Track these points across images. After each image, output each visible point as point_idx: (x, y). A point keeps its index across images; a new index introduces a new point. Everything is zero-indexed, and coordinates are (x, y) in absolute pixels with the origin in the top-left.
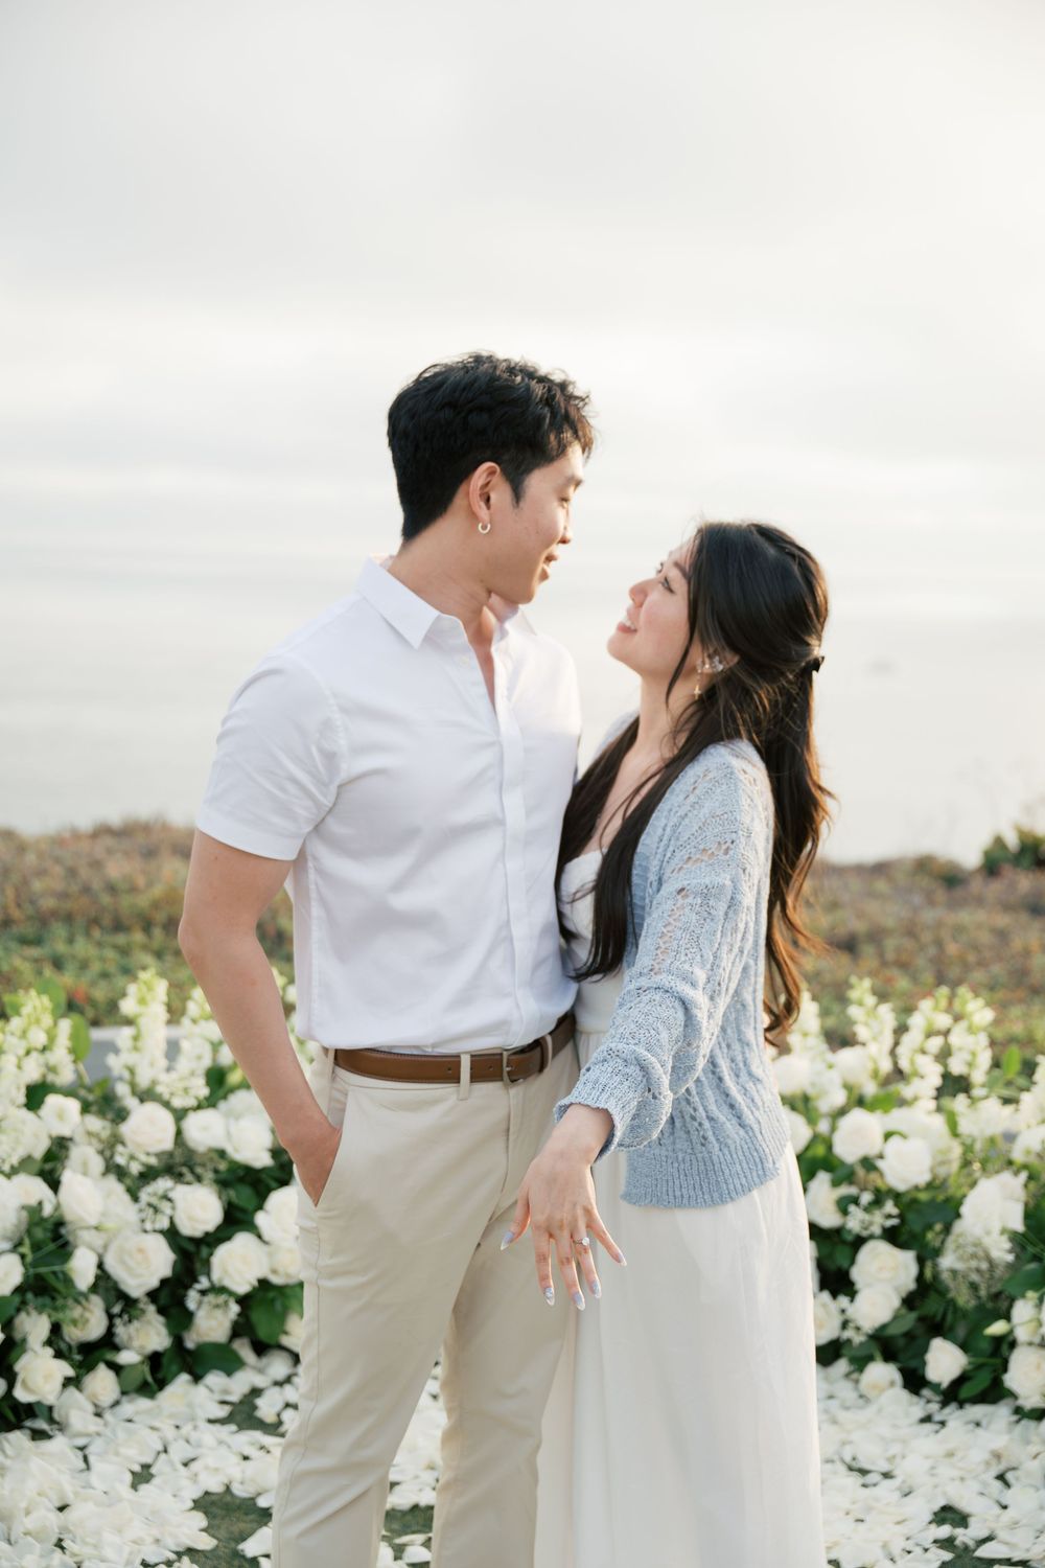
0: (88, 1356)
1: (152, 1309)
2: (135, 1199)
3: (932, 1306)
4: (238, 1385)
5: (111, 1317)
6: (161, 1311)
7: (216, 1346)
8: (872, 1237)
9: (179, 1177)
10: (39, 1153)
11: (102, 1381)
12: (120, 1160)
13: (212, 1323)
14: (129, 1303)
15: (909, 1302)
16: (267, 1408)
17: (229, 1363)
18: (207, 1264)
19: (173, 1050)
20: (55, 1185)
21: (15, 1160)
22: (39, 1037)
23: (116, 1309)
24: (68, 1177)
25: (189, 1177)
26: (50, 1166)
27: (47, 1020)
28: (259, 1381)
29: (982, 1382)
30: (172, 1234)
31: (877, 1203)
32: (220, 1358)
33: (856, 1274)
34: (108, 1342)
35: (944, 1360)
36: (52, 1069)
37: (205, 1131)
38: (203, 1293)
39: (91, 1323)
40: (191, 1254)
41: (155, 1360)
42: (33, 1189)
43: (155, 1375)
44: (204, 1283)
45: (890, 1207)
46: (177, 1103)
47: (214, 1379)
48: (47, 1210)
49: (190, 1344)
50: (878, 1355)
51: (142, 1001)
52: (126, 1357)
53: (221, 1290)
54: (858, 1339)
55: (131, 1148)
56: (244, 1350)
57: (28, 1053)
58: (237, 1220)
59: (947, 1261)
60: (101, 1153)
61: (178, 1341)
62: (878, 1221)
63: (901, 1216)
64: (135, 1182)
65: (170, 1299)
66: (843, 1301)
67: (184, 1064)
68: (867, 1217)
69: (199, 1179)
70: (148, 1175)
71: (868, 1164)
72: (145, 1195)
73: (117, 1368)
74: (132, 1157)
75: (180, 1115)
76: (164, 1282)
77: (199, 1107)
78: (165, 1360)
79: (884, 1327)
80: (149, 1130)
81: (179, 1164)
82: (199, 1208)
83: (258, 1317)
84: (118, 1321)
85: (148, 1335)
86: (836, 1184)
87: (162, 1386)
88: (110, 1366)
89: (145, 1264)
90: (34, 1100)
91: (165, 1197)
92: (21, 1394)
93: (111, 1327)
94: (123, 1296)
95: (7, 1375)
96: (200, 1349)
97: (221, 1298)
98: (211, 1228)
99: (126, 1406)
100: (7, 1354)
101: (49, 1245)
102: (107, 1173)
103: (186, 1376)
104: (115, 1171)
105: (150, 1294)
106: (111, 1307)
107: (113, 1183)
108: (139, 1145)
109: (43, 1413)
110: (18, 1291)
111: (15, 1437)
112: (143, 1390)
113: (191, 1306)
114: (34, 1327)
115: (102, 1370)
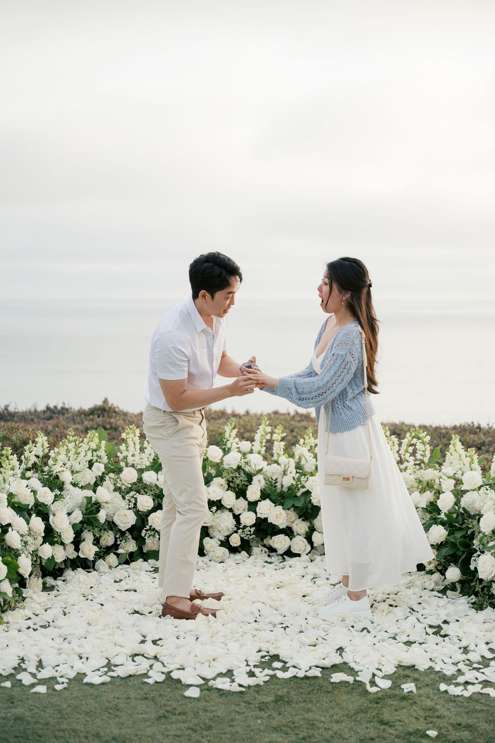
0: (108, 550)
1: (130, 536)
2: (124, 498)
5: (116, 539)
6: (133, 538)
9: (138, 492)
10: (92, 483)
11: (112, 558)
12: (119, 485)
14: (122, 533)
18: (147, 521)
19: (142, 450)
20: (95, 491)
21: (83, 484)
23: (118, 536)
24: (101, 489)
25: (143, 492)
26: (95, 486)
27: (97, 440)
30: (137, 513)
32: (153, 555)
34: (116, 546)
37: (150, 477)
38: (147, 530)
39: (108, 539)
40: (142, 517)
41: (131, 554)
42: (90, 493)
43: (130, 558)
44: (148, 527)
46: (140, 467)
47: (151, 561)
48: (94, 500)
49: (145, 551)
51: (129, 435)
52: (120, 551)
53: (154, 529)
55: (123, 482)
57: (89, 450)
58: (157, 507)
60: (113, 484)
61: (140, 549)
64: (122, 492)
65: (136, 533)
67: (144, 455)
69: (146, 493)
70: (127, 491)
72: (127, 497)
73: (118, 555)
74: (123, 484)
75: (141, 471)
76: (133, 526)
77: (147, 470)
78: (135, 555)
80: (129, 476)
81: (140, 487)
82: (145, 502)
84: (118, 540)
85: (130, 546)
87: (132, 561)
88: (115, 554)
89: (126, 520)
90: (91, 465)
91: (132, 497)
92: (82, 556)
93: (116, 541)
94: (120, 531)
95: (77, 549)
96: (148, 551)
97: (153, 533)
98: (150, 508)
99: (120, 567)
100: (77, 542)
101: (92, 508)
102: (115, 490)
103: (141, 559)
104: (117, 489)
105: (128, 530)
106: (116, 534)
107: (117, 494)
108: (125, 481)
109: (91, 565)
110: (81, 522)
111: (80, 569)
112: (127, 563)
113: (143, 535)
114: (88, 536)
115: (112, 555)
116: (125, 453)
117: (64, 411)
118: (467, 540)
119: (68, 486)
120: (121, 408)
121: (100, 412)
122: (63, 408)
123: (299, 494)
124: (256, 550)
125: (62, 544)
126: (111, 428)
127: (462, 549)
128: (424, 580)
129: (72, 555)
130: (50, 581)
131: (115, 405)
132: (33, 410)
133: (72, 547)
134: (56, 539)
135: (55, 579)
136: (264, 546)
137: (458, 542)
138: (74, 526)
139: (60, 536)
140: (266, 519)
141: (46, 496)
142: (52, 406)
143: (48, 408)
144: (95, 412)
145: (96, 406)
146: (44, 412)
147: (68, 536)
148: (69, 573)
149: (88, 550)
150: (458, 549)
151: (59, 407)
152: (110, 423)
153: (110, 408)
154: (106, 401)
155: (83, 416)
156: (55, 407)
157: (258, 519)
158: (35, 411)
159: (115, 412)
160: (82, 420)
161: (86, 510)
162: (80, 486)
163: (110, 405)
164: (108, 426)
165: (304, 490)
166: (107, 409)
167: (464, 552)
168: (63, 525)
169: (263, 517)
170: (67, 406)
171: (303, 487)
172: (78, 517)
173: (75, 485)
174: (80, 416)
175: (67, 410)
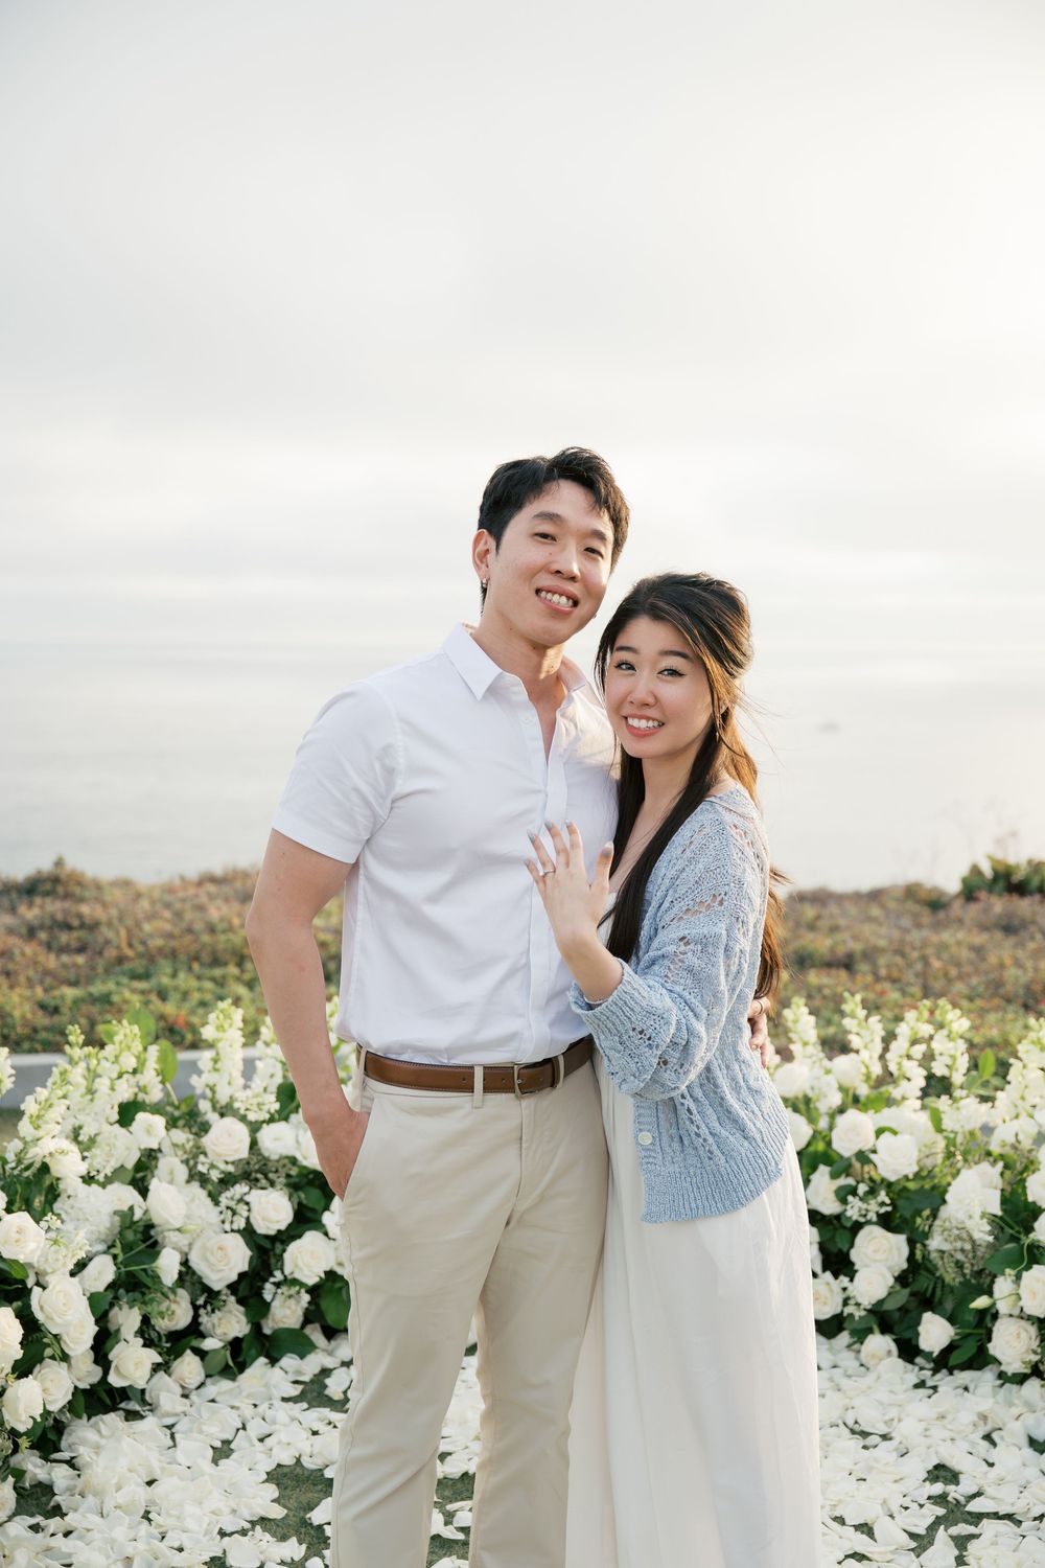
0: (176, 1344)
1: (232, 1299)
2: (216, 1203)
4: (310, 1366)
5: (196, 1308)
6: (240, 1302)
7: (290, 1331)
8: (869, 1222)
9: (254, 1184)
10: (130, 1165)
11: (189, 1366)
12: (202, 1168)
13: (286, 1312)
14: (212, 1295)
15: (904, 1281)
17: (302, 1347)
18: (280, 1259)
20: (144, 1192)
21: (109, 1171)
22: (130, 1062)
23: (201, 1302)
24: (156, 1182)
25: (263, 1182)
26: (140, 1175)
27: (138, 1047)
28: (329, 1362)
29: (969, 1350)
30: (248, 1233)
31: (872, 1192)
32: (294, 1343)
33: (855, 1255)
34: (195, 1330)
35: (933, 1332)
36: (143, 1090)
37: (278, 1140)
38: (278, 1285)
39: (179, 1314)
40: (266, 1251)
41: (235, 1345)
42: (126, 1196)
43: (237, 1358)
44: (278, 1276)
45: (883, 1196)
46: (252, 1117)
47: (287, 1362)
48: (138, 1215)
49: (267, 1330)
50: (876, 1328)
51: (220, 1028)
52: (209, 1344)
53: (295, 1282)
54: (858, 1314)
55: (212, 1158)
56: (315, 1334)
57: (120, 1076)
58: (306, 1219)
59: (935, 1243)
60: (185, 1162)
61: (257, 1328)
62: (874, 1209)
63: (893, 1204)
64: (216, 1188)
65: (249, 1289)
66: (844, 1281)
67: (258, 1082)
68: (864, 1206)
69: (272, 1184)
70: (227, 1181)
71: (863, 1157)
72: (225, 1199)
73: (201, 1354)
74: (212, 1166)
75: (254, 1128)
76: (242, 1275)
77: (272, 1120)
78: (245, 1345)
79: (881, 1302)
80: (227, 1142)
81: (255, 1171)
82: (272, 1209)
83: (326, 1305)
84: (202, 1311)
85: (231, 1323)
86: (835, 1175)
87: (242, 1367)
88: (196, 1352)
89: (227, 1261)
90: (125, 1117)
91: (241, 1200)
93: (196, 1317)
94: (207, 1289)
95: (102, 1364)
96: (277, 1333)
97: (293, 1289)
98: (283, 1227)
99: (211, 1387)
100: (103, 1346)
102: (190, 1182)
103: (262, 1360)
104: (198, 1178)
105: (230, 1287)
106: (196, 1299)
107: (197, 1189)
108: (219, 1155)
109: (135, 1397)
110: (111, 1287)
112: (226, 1372)
113: (268, 1297)
114: (125, 1321)
115: (189, 1357)
116: (208, 1078)
119: (71, 1183)
125: (64, 1358)
129: (90, 1379)
133: (89, 1359)
134: (47, 1353)
135: (46, 1456)
138: (93, 1298)
139: (58, 1337)
141: (23, 1237)
147: (81, 1334)
149: (133, 1361)
161: (125, 1251)
162: (101, 1178)
168: (68, 1306)
172: (103, 1273)
173: (88, 1179)
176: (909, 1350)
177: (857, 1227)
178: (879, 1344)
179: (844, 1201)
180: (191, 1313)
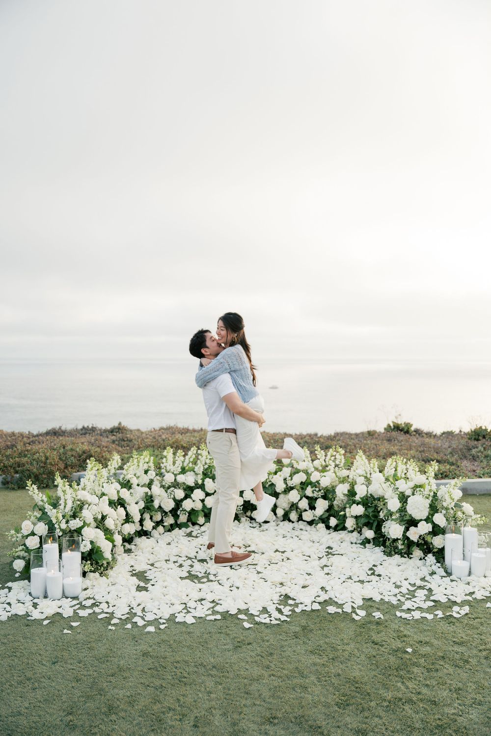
0: (158, 523)
1: (171, 514)
2: (167, 492)
3: (332, 512)
4: (189, 530)
5: (162, 516)
6: (172, 516)
7: (184, 523)
8: (319, 498)
10: (147, 483)
11: (161, 528)
12: (164, 484)
13: (183, 518)
14: (166, 513)
15: (327, 511)
16: (194, 534)
17: (187, 526)
18: (182, 505)
19: (174, 463)
20: (150, 489)
21: (142, 484)
22: (147, 460)
23: (163, 515)
24: (153, 487)
25: (178, 488)
26: (149, 485)
27: (148, 457)
28: (193, 530)
29: (341, 526)
30: (174, 499)
31: (320, 490)
32: (185, 525)
33: (316, 505)
34: (162, 521)
35: (333, 522)
36: (149, 467)
37: (181, 478)
38: (181, 511)
39: (158, 517)
40: (178, 503)
41: (171, 525)
42: (147, 490)
43: (171, 528)
44: (181, 509)
45: (322, 491)
46: (175, 473)
47: (183, 529)
48: (149, 494)
49: (179, 523)
50: (321, 522)
51: (168, 452)
52: (165, 524)
53: (185, 510)
54: (317, 519)
56: (190, 524)
57: (145, 463)
58: (187, 497)
59: (335, 503)
60: (160, 483)
61: (176, 522)
62: (320, 494)
63: (325, 493)
64: (167, 488)
65: (174, 512)
66: (313, 511)
67: (176, 465)
68: (318, 493)
69: (180, 488)
70: (169, 488)
71: (318, 482)
73: (164, 526)
74: (166, 483)
75: (175, 475)
76: (173, 509)
77: (179, 474)
78: (173, 526)
79: (322, 516)
80: (169, 478)
81: (176, 485)
82: (180, 494)
83: (193, 517)
84: (164, 517)
85: (170, 520)
86: (312, 487)
87: (173, 530)
88: (162, 526)
89: (169, 505)
90: (146, 472)
91: (173, 491)
92: (145, 529)
93: (162, 518)
94: (165, 511)
95: (142, 525)
96: (181, 523)
97: (185, 512)
98: (182, 498)
99: (166, 534)
100: (141, 521)
101: (149, 499)
102: (161, 487)
103: (178, 528)
104: (162, 486)
105: (170, 511)
106: (162, 514)
107: (162, 489)
108: (167, 481)
109: (149, 533)
110: (143, 508)
111: (143, 537)
112: (169, 531)
113: (179, 514)
114: (147, 516)
115: (160, 526)
116: (165, 464)
117: (93, 429)
118: (376, 513)
119: (135, 486)
120: (128, 427)
121: (117, 430)
122: (92, 427)
123: (267, 486)
124: (243, 519)
125: (134, 522)
126: (127, 440)
127: (373, 519)
128: (349, 537)
129: (139, 528)
130: (127, 546)
131: (125, 426)
132: (75, 428)
133: (139, 523)
134: (130, 520)
135: (129, 544)
136: (247, 516)
137: (371, 515)
138: (140, 510)
139: (132, 517)
140: (249, 501)
141: (125, 494)
142: (86, 426)
143: (84, 427)
144: (115, 430)
145: (114, 426)
146: (82, 430)
147: (137, 517)
148: (137, 540)
149: (148, 525)
150: (370, 519)
151: (90, 427)
152: (127, 437)
153: (123, 427)
154: (120, 424)
155: (107, 432)
156: (88, 426)
157: (245, 501)
158: (77, 429)
159: (125, 430)
160: (107, 435)
161: (147, 500)
162: (141, 485)
163: (122, 425)
164: (126, 439)
165: (271, 483)
166: (121, 428)
167: (374, 521)
168: (135, 511)
169: (247, 500)
170: (94, 426)
171: (270, 481)
172: (142, 505)
173: (138, 485)
174: (106, 432)
175: (95, 428)
176: (328, 527)
177: (316, 499)
178: (321, 526)
179: (313, 493)
180: (161, 517)
